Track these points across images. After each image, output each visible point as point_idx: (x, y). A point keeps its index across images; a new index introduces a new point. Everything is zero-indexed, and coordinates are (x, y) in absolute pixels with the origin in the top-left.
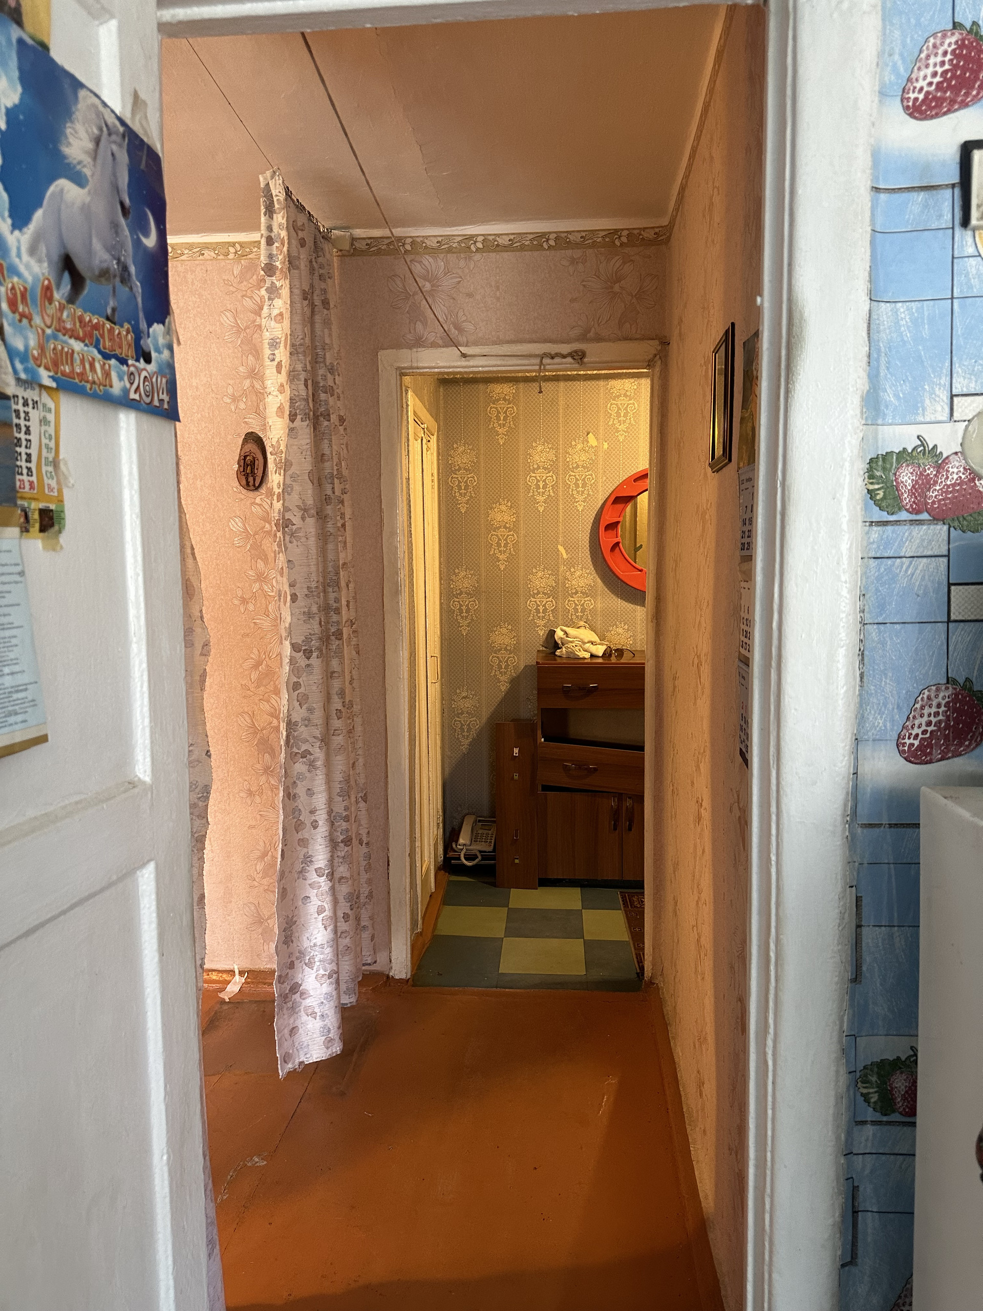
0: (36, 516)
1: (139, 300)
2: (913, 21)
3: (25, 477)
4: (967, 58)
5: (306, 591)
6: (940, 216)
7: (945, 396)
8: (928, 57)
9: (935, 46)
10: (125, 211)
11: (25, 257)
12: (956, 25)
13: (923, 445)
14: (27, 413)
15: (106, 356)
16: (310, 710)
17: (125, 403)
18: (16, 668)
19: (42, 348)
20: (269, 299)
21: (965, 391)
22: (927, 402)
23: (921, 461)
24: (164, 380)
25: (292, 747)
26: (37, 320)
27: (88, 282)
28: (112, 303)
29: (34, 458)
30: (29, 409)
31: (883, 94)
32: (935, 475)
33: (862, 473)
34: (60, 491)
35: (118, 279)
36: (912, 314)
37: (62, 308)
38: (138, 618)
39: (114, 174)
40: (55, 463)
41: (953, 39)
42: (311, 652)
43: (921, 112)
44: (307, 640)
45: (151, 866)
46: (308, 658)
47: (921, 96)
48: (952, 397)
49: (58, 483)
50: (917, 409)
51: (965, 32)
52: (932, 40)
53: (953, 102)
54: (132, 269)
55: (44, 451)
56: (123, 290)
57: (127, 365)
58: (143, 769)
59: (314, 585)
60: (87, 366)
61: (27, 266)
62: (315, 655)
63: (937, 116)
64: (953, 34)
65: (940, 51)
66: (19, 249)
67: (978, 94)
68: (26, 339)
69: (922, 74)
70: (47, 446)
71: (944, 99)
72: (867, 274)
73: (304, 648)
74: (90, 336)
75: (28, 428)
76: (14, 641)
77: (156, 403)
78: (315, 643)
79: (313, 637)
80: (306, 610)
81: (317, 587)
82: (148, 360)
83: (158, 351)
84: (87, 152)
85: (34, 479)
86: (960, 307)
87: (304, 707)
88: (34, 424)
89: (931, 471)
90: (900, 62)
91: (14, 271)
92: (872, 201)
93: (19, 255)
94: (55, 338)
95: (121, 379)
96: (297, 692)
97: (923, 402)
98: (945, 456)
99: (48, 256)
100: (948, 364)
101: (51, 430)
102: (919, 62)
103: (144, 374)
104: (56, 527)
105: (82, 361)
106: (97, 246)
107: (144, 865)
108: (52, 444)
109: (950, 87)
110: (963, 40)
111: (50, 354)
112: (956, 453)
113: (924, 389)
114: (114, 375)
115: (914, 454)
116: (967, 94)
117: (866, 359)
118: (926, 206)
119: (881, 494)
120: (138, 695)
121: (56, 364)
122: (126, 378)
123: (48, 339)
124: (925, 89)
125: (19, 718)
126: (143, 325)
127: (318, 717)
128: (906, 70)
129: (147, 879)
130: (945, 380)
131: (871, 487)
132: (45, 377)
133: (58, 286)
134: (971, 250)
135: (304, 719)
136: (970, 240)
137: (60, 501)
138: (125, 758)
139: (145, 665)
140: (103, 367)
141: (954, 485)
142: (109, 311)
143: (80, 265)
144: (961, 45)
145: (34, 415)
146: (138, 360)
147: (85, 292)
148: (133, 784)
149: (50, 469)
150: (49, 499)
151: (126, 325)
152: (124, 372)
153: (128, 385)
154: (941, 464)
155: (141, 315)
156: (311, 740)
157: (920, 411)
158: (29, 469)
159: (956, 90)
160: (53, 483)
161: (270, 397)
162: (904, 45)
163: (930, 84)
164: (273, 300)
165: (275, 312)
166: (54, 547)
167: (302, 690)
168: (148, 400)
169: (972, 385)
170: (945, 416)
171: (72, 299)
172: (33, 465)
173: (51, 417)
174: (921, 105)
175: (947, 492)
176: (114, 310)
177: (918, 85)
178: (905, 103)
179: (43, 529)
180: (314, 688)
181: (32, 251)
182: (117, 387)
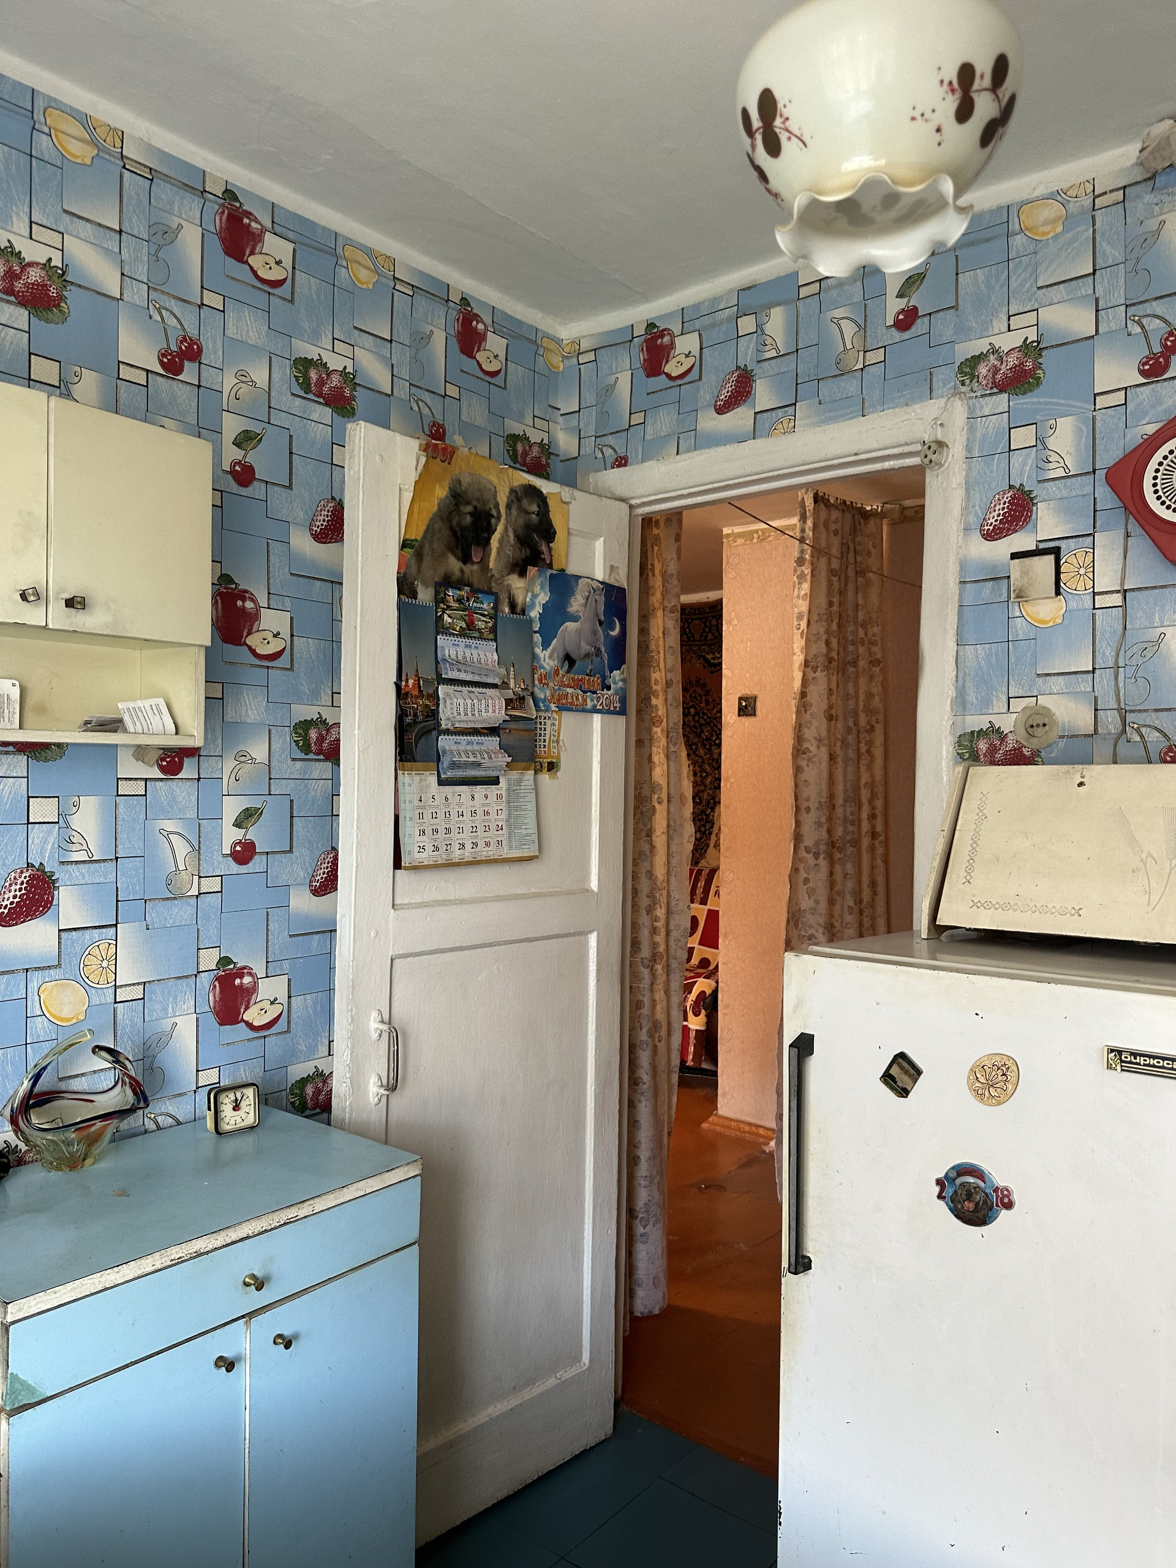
0: (546, 765)
1: (606, 662)
2: (986, 487)
3: (542, 749)
4: (1017, 505)
5: (817, 805)
6: (1001, 595)
7: (1005, 699)
8: (995, 506)
9: (999, 500)
10: (601, 623)
11: (547, 660)
12: (1011, 487)
13: (992, 727)
14: (545, 723)
15: (585, 692)
16: (817, 902)
17: (595, 710)
18: (527, 827)
19: (553, 696)
20: (799, 583)
21: (1016, 695)
22: (995, 702)
23: (991, 737)
24: (618, 697)
25: (800, 930)
26: (551, 684)
27: (577, 662)
28: (590, 668)
29: (547, 741)
30: (546, 721)
31: (967, 529)
32: (1000, 745)
33: (953, 743)
34: (559, 754)
35: (594, 656)
36: (985, 652)
37: (563, 676)
38: (596, 811)
39: (596, 609)
40: (558, 742)
41: (1009, 495)
42: (819, 854)
43: (991, 537)
44: (817, 844)
45: (595, 934)
46: (817, 859)
47: (991, 528)
48: (1009, 698)
49: (558, 750)
50: (989, 706)
51: (1016, 490)
52: (997, 496)
53: (1009, 529)
54: (603, 649)
55: (552, 737)
56: (597, 660)
57: (597, 694)
58: (594, 885)
59: (824, 800)
60: (575, 698)
61: (548, 664)
62: (822, 856)
63: (1000, 538)
64: (1009, 492)
65: (1002, 502)
66: (545, 658)
67: (1023, 524)
68: (546, 693)
69: (992, 515)
70: (554, 735)
71: (1004, 528)
72: (955, 631)
73: (813, 850)
74: (577, 685)
75: (545, 729)
76: (527, 816)
77: (612, 708)
78: (823, 847)
79: (821, 842)
80: (817, 820)
81: (826, 802)
82: (609, 688)
83: (615, 683)
84: (581, 605)
85: (546, 749)
86: (1013, 646)
87: (812, 899)
88: (548, 727)
89: (998, 742)
90: (979, 510)
91: (542, 667)
92: (960, 589)
93: (544, 660)
94: (559, 689)
95: (592, 700)
96: (806, 886)
97: (992, 701)
98: (1005, 733)
99: (558, 657)
100: (1006, 679)
101: (556, 728)
102: (990, 509)
103: (606, 696)
104: (555, 769)
105: (572, 697)
106: (583, 644)
107: (591, 932)
108: (556, 734)
109: (1007, 522)
110: (1015, 495)
111: (556, 697)
112: (1011, 732)
113: (993, 695)
114: (588, 700)
115: (988, 732)
116: (1016, 525)
117: (954, 679)
118: (993, 589)
119: (967, 755)
120: (594, 848)
121: (559, 701)
122: (595, 700)
123: (556, 690)
124: (994, 523)
125: (527, 847)
126: (607, 673)
127: (823, 906)
128: (983, 515)
129: (593, 939)
130: (1005, 689)
131: (960, 751)
132: (553, 707)
133: (562, 668)
134: (1018, 614)
135: (811, 909)
136: (1017, 608)
137: (558, 758)
138: (586, 877)
139: (598, 834)
140: (583, 698)
141: (1011, 750)
142: (588, 672)
143: (574, 656)
144: (1013, 498)
145: (548, 722)
146: (603, 690)
147: (576, 667)
148: (588, 891)
149: (555, 744)
150: (553, 757)
151: (597, 675)
152: (594, 698)
153: (596, 703)
154: (1003, 737)
155: (607, 668)
156: (816, 926)
157: (991, 707)
158: (545, 746)
159: (1010, 523)
160: (555, 751)
161: (795, 656)
162: (981, 500)
163: (996, 521)
164: (802, 583)
165: (803, 593)
166: (554, 777)
167: (810, 885)
168: (607, 708)
169: (1020, 691)
170: (1005, 710)
171: (568, 672)
172: (546, 744)
173: (556, 723)
174: (991, 533)
175: (1006, 755)
176: (591, 670)
177: (990, 522)
178: (982, 532)
179: (549, 770)
180: (820, 883)
181: (550, 658)
182: (590, 704)
